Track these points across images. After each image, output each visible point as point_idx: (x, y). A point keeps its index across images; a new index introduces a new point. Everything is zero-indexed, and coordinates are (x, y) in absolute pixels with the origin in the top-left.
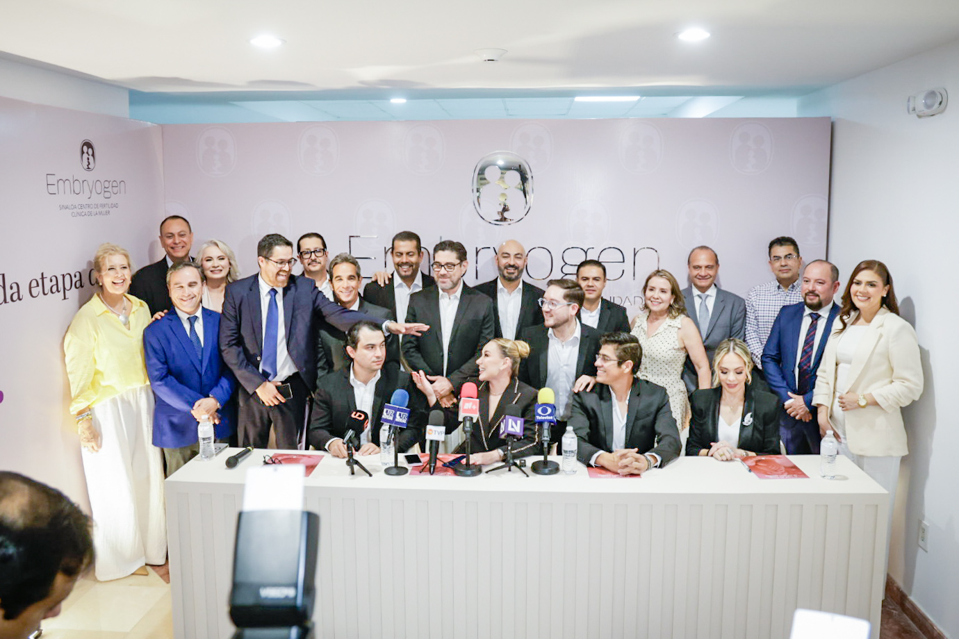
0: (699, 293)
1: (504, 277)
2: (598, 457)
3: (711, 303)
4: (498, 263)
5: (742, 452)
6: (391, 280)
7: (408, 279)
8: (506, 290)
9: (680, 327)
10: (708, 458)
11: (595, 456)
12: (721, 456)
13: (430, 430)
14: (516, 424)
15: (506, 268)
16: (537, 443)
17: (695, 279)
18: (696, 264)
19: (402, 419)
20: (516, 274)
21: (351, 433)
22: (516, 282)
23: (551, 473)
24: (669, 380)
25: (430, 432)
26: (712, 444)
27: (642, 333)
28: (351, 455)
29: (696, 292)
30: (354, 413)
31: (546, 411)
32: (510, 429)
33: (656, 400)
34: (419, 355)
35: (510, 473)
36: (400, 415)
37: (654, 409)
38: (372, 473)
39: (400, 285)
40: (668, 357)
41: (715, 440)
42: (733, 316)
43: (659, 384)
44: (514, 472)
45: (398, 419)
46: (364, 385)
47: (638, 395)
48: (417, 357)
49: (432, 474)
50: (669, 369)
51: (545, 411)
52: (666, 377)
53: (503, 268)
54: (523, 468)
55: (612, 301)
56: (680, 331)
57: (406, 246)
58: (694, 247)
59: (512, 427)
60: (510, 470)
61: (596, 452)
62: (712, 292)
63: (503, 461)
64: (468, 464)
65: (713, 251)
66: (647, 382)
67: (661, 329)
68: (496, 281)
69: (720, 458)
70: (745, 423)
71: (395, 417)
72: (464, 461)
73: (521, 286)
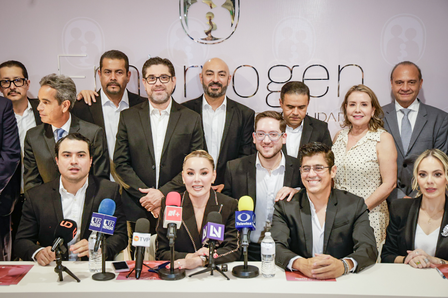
0: (402, 108)
1: (209, 93)
2: (294, 261)
3: (413, 118)
4: (203, 80)
5: (439, 261)
6: (98, 98)
7: (116, 97)
8: (210, 107)
9: (379, 140)
10: (404, 265)
11: (292, 260)
12: (417, 263)
13: (137, 237)
14: (218, 230)
15: (210, 85)
16: (239, 249)
17: (398, 94)
18: (399, 79)
19: (108, 226)
20: (220, 91)
21: (59, 240)
22: (221, 98)
23: (251, 276)
24: (367, 191)
25: (137, 239)
26: (408, 251)
27: (343, 146)
28: (59, 263)
29: (398, 107)
30: (63, 222)
31: (246, 217)
32: (212, 235)
33: (352, 210)
34: (131, 169)
35: (212, 276)
36: (107, 222)
37: (350, 218)
38: (80, 279)
39: (107, 103)
40: (366, 169)
41: (411, 247)
42: (436, 132)
43: (358, 195)
44: (216, 276)
45: (105, 226)
46: (72, 195)
47: (336, 205)
48: (129, 171)
49: (138, 279)
50: (367, 181)
51: (244, 217)
52: (365, 189)
53: (207, 85)
54: (224, 273)
55: (317, 118)
56: (379, 144)
57: (114, 64)
58: (397, 63)
59: (214, 233)
60: (212, 274)
61: (293, 257)
62: (415, 107)
63: (206, 266)
64: (172, 269)
65: (416, 66)
66: (346, 192)
67: (361, 142)
68: (201, 98)
69: (416, 266)
70: (443, 234)
71: (102, 224)
72: (169, 266)
73: (225, 102)
